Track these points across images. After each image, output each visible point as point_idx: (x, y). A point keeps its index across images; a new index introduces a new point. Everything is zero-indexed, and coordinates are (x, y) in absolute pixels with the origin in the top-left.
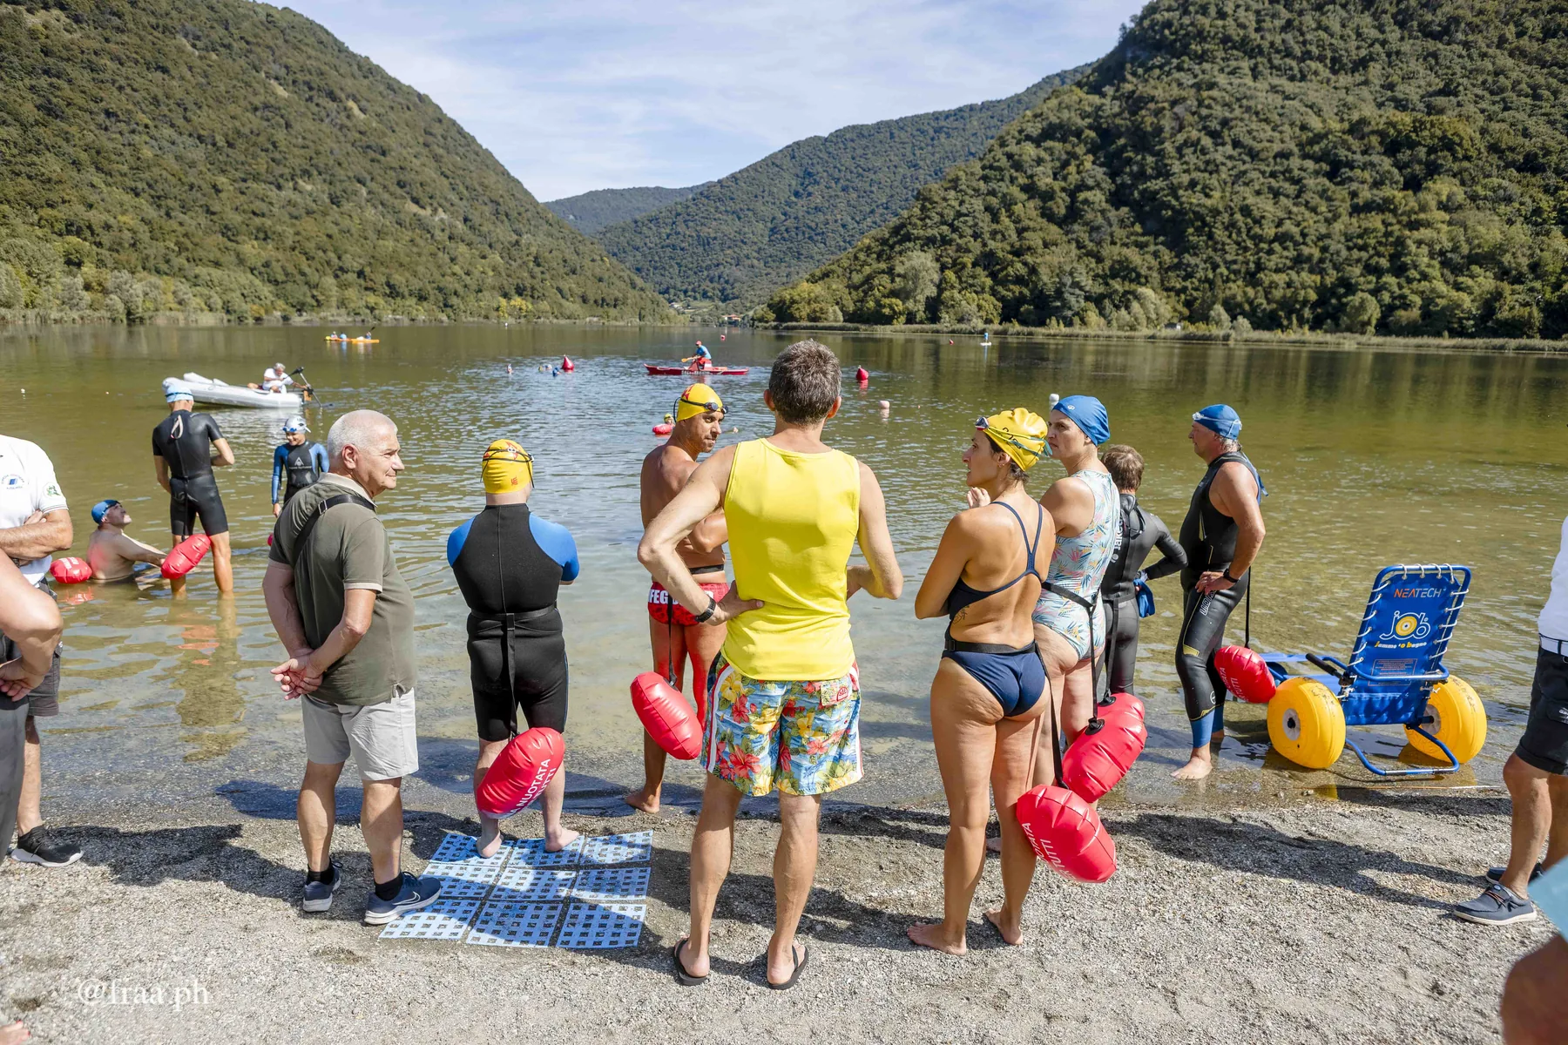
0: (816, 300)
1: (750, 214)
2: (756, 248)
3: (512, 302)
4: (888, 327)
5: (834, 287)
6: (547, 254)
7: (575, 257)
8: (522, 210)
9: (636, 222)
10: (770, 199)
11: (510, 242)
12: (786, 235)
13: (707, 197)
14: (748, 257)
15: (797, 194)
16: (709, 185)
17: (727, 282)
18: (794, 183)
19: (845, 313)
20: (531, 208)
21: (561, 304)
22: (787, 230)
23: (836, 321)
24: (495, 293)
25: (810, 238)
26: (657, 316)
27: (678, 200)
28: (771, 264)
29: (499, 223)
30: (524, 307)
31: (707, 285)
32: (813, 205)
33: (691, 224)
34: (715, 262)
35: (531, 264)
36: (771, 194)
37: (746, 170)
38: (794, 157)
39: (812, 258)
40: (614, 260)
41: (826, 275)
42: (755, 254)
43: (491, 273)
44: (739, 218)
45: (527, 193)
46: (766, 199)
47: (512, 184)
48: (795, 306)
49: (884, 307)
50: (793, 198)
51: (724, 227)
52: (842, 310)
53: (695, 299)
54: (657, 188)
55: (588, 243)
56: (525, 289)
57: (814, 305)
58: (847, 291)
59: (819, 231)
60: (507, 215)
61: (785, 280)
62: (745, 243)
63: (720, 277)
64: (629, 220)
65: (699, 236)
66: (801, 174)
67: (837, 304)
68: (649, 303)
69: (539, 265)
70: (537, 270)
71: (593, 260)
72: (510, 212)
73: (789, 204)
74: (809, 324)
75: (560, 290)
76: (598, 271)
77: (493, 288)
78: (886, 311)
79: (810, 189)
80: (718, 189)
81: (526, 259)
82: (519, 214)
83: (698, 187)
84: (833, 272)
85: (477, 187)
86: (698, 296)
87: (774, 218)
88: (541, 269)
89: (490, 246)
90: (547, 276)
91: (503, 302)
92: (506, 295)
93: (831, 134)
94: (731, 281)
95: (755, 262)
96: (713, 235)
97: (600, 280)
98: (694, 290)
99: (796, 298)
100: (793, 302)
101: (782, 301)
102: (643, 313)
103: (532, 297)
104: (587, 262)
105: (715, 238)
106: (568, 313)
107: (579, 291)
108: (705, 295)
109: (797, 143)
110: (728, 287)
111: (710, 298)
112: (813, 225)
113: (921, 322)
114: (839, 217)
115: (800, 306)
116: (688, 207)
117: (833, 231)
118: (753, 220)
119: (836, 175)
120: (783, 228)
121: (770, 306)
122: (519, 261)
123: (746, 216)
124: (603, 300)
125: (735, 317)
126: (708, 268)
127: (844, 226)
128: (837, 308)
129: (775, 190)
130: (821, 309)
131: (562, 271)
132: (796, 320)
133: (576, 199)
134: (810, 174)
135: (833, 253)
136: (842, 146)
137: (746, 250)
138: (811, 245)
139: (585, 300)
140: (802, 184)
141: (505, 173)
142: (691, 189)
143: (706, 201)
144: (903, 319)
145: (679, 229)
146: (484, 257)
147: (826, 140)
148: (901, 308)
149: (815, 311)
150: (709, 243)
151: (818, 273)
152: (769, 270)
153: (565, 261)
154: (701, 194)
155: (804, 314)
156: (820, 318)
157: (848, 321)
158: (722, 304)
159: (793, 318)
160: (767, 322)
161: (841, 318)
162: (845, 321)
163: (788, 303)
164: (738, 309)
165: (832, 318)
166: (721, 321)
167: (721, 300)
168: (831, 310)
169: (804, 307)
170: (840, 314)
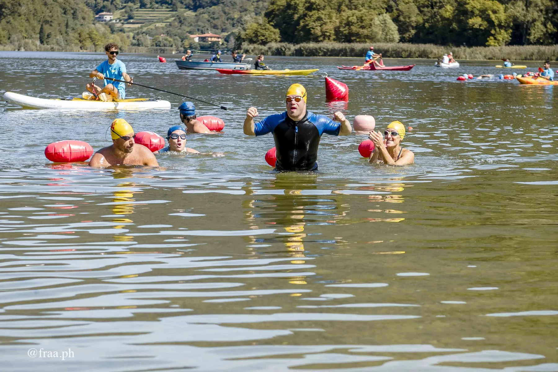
0: (352, 3)
4: (480, 49)
19: (403, 28)
23: (386, 40)
26: (73, 35)
48: (315, 14)
49: (472, 14)
52: (396, 20)
53: (143, 5)
57: (347, 13)
67: (389, 9)
68: (58, 10)
74: (338, 46)
78: (476, 22)
100: (310, 7)
102: (47, 29)
111: (172, 5)
113: (538, 42)
115: (322, 14)
125: (212, 37)
128: (387, 17)
130: (361, 19)
132: (316, 40)
144: (504, 35)
148: (502, 16)
149: (349, 24)
155: (330, 28)
156: (357, 35)
157: (412, 41)
158: (190, 14)
159: (308, 36)
160: (264, 43)
161: (397, 36)
162: (402, 40)
163: (301, 9)
164: (218, 22)
165: (380, 35)
166: (186, 43)
167: (188, 7)
168: (377, 20)
169: (330, 18)
170: (394, 27)
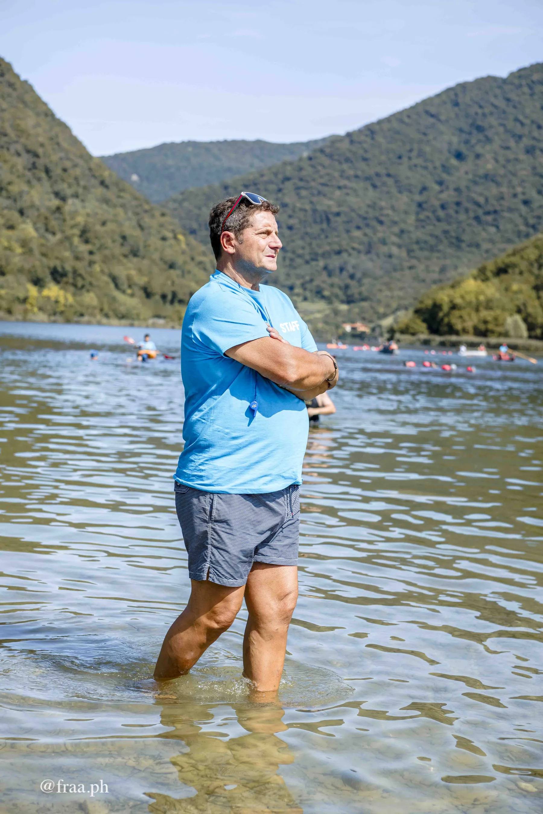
0: (489, 305)
1: (390, 181)
2: (396, 229)
3: (46, 292)
5: (515, 287)
6: (98, 227)
7: (137, 233)
8: (68, 164)
9: (226, 188)
10: (420, 161)
11: (48, 209)
12: (441, 213)
13: (330, 156)
14: (384, 242)
15: (459, 156)
16: (334, 140)
17: (352, 277)
18: (455, 140)
19: (531, 327)
20: (80, 162)
21: (114, 299)
22: (443, 207)
23: (517, 337)
24: (23, 279)
25: (477, 218)
27: (288, 158)
28: (418, 253)
29: (34, 182)
30: (62, 300)
31: (322, 280)
32: (481, 172)
33: (304, 193)
34: (336, 248)
35: (76, 240)
36: (421, 154)
37: (388, 120)
38: (456, 104)
39: (478, 246)
40: (192, 240)
41: (501, 271)
42: (394, 239)
43: (19, 250)
44: (374, 186)
45: (76, 142)
46: (415, 161)
47: (57, 129)
48: (456, 313)
50: (454, 162)
51: (352, 200)
52: (525, 320)
53: (305, 299)
54: (259, 143)
55: (157, 213)
56: (64, 275)
57: (485, 314)
58: (533, 294)
59: (490, 208)
60: (47, 171)
61: (436, 276)
62: (381, 223)
63: (342, 269)
64: (217, 184)
65: (315, 211)
66: (466, 128)
67: (519, 311)
69: (87, 242)
70: (83, 248)
71: (164, 239)
72: (51, 166)
73: (445, 168)
74: (475, 339)
75: (114, 279)
76: (169, 254)
77: (21, 270)
79: (479, 149)
80: (346, 145)
81: (69, 232)
82: (65, 170)
83: (316, 142)
84: (514, 266)
85: (9, 131)
86: (308, 294)
87: (424, 189)
88: (89, 247)
89: (21, 212)
90: (97, 257)
91: (33, 291)
92: (38, 282)
93: (512, 74)
94: (358, 275)
95: (395, 250)
96: (335, 209)
97: (172, 266)
98: (303, 286)
99: (458, 301)
100: (454, 307)
101: (437, 307)
103: (75, 285)
104: (154, 241)
105: (338, 214)
106: (123, 309)
107: (142, 280)
108: (319, 293)
109: (463, 87)
110: (353, 283)
111: (328, 300)
112: (481, 200)
114: (519, 190)
115: (464, 313)
116: (301, 169)
117: (510, 210)
118: (394, 190)
119: (518, 129)
120: (437, 203)
121: (417, 312)
122: (59, 236)
123: (384, 184)
124: (174, 295)
125: (361, 328)
126: (325, 255)
127: (526, 203)
128: (518, 318)
129: (427, 149)
130: (496, 319)
131: (118, 250)
132: (457, 333)
133: (143, 154)
134: (480, 129)
135: (509, 241)
136: (526, 89)
137: (381, 232)
138: (478, 229)
139: (148, 294)
140: (467, 142)
141: (49, 114)
142: (307, 145)
143: (326, 161)
145: (287, 200)
146: (11, 227)
147: (504, 81)
149: (485, 322)
150: (328, 220)
151: (491, 266)
152: (414, 262)
153: (124, 238)
154: (322, 151)
155: (469, 325)
156: (492, 332)
157: (536, 338)
158: (344, 307)
159: (452, 330)
160: (413, 334)
161: (525, 333)
162: (530, 337)
163: (446, 308)
164: (367, 316)
165: (512, 333)
166: (340, 331)
167: (343, 302)
168: (509, 321)
169: (469, 315)
170: (523, 327)
